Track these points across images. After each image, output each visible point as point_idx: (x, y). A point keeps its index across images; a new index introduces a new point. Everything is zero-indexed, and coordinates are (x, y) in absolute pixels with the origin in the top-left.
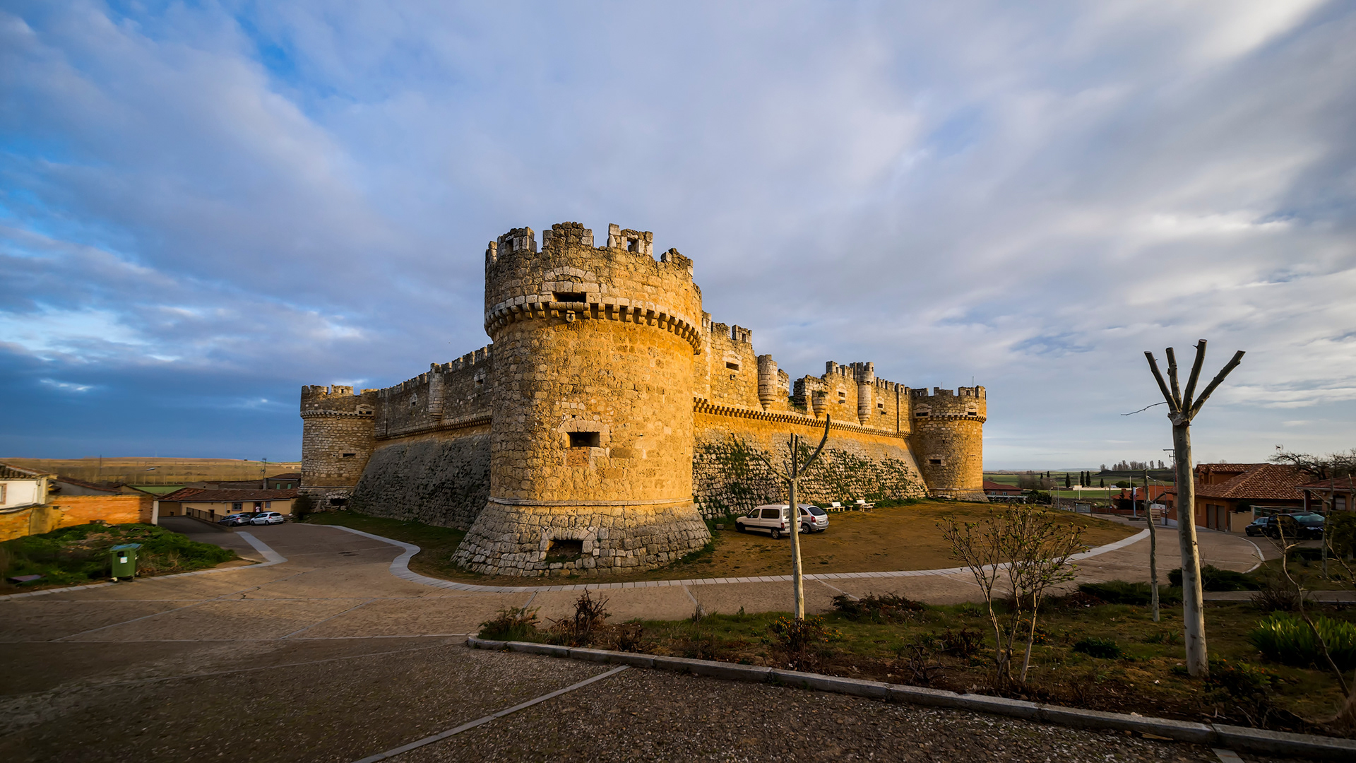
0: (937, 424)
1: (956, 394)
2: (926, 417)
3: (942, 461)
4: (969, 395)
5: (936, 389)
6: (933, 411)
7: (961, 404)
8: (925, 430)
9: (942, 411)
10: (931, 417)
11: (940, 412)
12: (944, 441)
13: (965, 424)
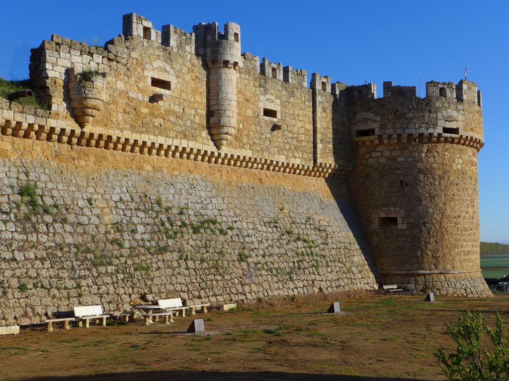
0: (391, 151)
1: (421, 93)
2: (372, 137)
3: (399, 220)
4: (445, 96)
5: (387, 86)
6: (383, 127)
7: (430, 112)
8: (371, 161)
9: (398, 125)
10: (380, 137)
11: (394, 128)
12: (401, 182)
13: (440, 150)
